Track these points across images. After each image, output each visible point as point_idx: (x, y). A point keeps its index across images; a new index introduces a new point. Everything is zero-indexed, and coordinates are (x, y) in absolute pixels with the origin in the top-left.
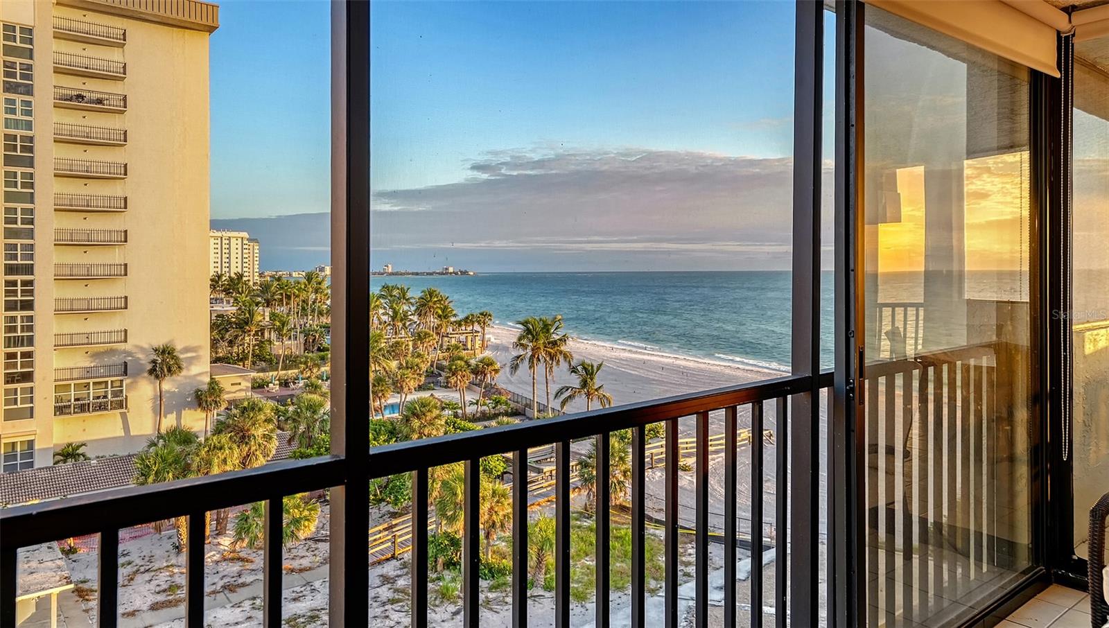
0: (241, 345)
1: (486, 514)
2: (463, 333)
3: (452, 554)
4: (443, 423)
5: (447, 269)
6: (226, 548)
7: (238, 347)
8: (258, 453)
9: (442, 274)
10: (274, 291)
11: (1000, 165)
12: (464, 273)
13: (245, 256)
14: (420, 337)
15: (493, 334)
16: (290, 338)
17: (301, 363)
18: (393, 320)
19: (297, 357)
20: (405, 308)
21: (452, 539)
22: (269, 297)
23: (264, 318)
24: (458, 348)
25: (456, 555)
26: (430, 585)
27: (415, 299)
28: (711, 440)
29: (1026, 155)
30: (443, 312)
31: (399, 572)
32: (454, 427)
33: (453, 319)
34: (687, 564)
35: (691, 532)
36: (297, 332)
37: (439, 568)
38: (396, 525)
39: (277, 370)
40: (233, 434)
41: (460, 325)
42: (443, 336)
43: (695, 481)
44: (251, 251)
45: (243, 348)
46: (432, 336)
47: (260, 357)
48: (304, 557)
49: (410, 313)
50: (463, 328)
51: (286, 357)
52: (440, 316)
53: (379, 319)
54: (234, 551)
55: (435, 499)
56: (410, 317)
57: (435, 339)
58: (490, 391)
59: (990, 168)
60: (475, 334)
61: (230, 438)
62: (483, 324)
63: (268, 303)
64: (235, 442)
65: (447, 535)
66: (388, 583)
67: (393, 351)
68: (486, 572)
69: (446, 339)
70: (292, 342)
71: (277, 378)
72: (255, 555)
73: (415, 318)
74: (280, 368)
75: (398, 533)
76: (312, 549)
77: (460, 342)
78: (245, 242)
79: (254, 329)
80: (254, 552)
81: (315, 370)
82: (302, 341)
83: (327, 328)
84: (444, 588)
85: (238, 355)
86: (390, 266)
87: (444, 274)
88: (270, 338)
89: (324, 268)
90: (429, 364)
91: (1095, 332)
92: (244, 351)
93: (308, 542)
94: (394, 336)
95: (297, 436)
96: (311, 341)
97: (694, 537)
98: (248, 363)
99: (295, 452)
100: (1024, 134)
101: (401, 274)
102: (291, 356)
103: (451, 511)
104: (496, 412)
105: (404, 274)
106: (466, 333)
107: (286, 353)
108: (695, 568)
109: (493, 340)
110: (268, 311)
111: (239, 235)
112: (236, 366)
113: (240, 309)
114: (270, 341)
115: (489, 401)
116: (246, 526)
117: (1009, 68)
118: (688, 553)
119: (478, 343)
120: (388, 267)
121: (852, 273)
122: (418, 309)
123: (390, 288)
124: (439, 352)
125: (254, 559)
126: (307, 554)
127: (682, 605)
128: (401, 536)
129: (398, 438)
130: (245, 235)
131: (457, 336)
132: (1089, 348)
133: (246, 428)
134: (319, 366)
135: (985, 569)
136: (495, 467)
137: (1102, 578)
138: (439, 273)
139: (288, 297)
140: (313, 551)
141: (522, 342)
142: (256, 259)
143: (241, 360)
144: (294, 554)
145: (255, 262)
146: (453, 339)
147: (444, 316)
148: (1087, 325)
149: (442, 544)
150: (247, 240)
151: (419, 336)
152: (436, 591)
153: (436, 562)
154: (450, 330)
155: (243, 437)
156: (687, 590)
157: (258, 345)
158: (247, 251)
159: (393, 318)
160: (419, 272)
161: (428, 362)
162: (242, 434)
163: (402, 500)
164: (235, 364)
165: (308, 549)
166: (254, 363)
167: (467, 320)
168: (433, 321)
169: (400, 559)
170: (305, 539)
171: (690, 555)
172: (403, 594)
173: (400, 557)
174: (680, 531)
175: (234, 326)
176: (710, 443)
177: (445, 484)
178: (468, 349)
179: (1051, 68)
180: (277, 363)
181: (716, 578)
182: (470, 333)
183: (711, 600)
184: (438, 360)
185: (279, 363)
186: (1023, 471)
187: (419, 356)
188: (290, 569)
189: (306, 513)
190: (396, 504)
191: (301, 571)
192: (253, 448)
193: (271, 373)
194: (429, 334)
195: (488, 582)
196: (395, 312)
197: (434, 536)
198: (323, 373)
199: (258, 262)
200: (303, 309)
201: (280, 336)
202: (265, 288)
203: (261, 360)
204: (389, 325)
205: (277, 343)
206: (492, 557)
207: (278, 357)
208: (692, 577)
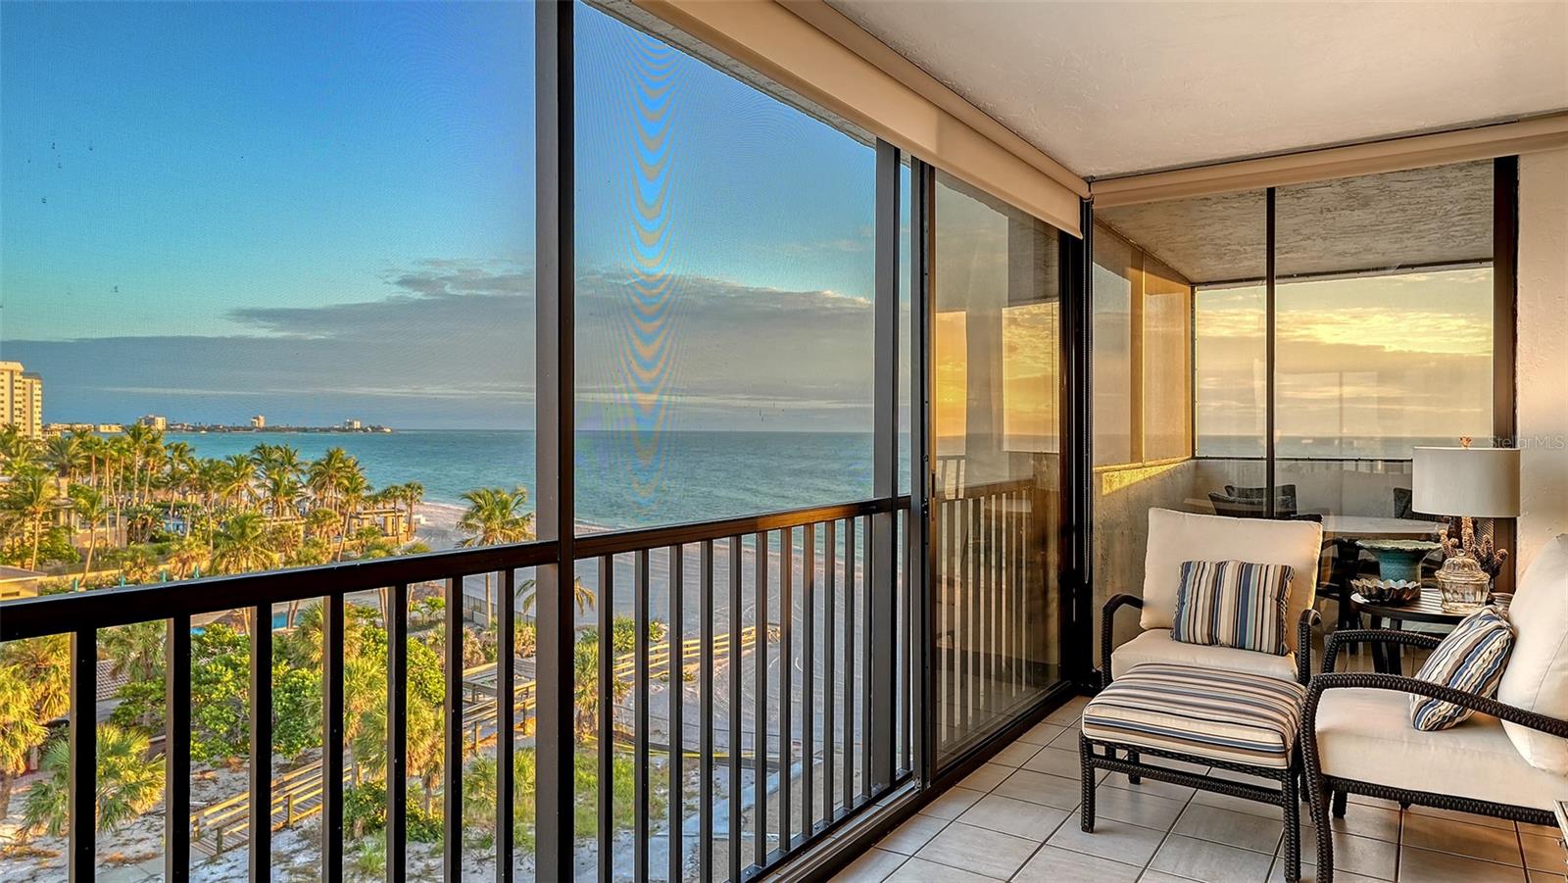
0: (17, 535)
1: (426, 753)
2: (381, 513)
3: (376, 813)
4: (358, 635)
5: (350, 424)
6: (8, 840)
7: (13, 538)
8: (61, 692)
9: (344, 430)
10: (74, 452)
11: (1027, 316)
12: (378, 429)
13: (16, 399)
14: (316, 519)
15: (424, 514)
16: (103, 523)
17: (125, 559)
18: (274, 494)
19: (117, 551)
20: (293, 478)
21: (376, 793)
22: (65, 461)
23: (59, 494)
24: (374, 533)
25: (382, 814)
26: (345, 859)
27: (306, 464)
28: (716, 641)
29: (1056, 305)
30: (351, 483)
31: (296, 846)
32: (374, 640)
33: (365, 493)
34: (692, 795)
35: (693, 755)
36: (115, 514)
37: (357, 832)
38: (289, 782)
39: (82, 570)
40: (18, 666)
41: (376, 501)
42: (351, 517)
43: (698, 692)
44: (28, 392)
45: (22, 540)
46: (335, 517)
47: (53, 553)
48: (142, 840)
49: (299, 485)
50: (380, 505)
51: (98, 552)
52: (347, 490)
53: (250, 494)
54: (23, 843)
55: (350, 739)
56: (300, 490)
57: (340, 521)
58: (422, 591)
59: (1016, 319)
60: (398, 514)
61: (14, 673)
62: (410, 501)
63: (64, 471)
64: (22, 678)
65: (368, 787)
66: (281, 862)
67: (276, 539)
68: (426, 831)
69: (355, 521)
70: (107, 529)
71: (82, 584)
72: (58, 845)
73: (309, 492)
74: (87, 568)
75: (294, 793)
76: (156, 828)
77: (376, 525)
78: (17, 377)
79: (41, 509)
80: (58, 841)
81: (149, 570)
82: (125, 528)
83: (164, 507)
84: (366, 860)
85: (13, 550)
86: (261, 418)
87: (346, 431)
88: (69, 523)
89: (153, 419)
90: (330, 556)
91: (1111, 474)
92: (22, 544)
93: (148, 818)
94: (275, 518)
95: (127, 666)
96: (139, 526)
97: (699, 761)
98: (31, 562)
99: (124, 689)
100: (1055, 286)
101: (281, 430)
102: (106, 550)
103: (375, 753)
104: (432, 619)
105: (284, 430)
106: (386, 512)
107: (97, 545)
108: (699, 799)
109: (423, 521)
110: (64, 482)
111: (6, 367)
112: (9, 567)
113: (16, 480)
114: (68, 528)
115: (421, 605)
116: (45, 802)
117: (1043, 228)
118: (693, 779)
119: (403, 526)
120: (258, 419)
121: (926, 405)
122: (312, 479)
123: (267, 450)
124: (345, 539)
125: (57, 852)
126: (148, 835)
127: (687, 843)
128: (297, 796)
129: (290, 659)
130: (18, 367)
131: (370, 516)
132: (1106, 490)
133: (40, 657)
134: (155, 564)
135: (1024, 689)
136: (436, 692)
137: (1111, 661)
138: (338, 430)
139: (100, 462)
140: (157, 830)
141: (469, 522)
142: (35, 404)
143: (19, 557)
144: (126, 838)
145: (35, 409)
146: (366, 522)
147: (352, 489)
148: (1105, 468)
149: (361, 800)
150: (21, 374)
151: (315, 516)
152: (353, 865)
153: (352, 825)
154: (359, 508)
155: (37, 670)
156: (692, 824)
157: (48, 534)
158: (21, 392)
159: (275, 491)
160: (308, 427)
161: (329, 553)
162: (34, 666)
163: (299, 746)
164: (8, 563)
165: (148, 829)
166: (41, 562)
167: (387, 495)
168: (333, 495)
169: (297, 828)
170: (144, 815)
171: (694, 783)
172: (304, 875)
173: (296, 825)
174: (684, 755)
175: (5, 506)
176: (715, 645)
177: (365, 717)
178: (387, 535)
179: (1074, 229)
180: (83, 560)
181: (721, 808)
182: (390, 512)
183: (715, 834)
184: (344, 551)
185: (86, 561)
186: (1054, 596)
187: (316, 544)
188: (120, 859)
189: (147, 775)
190: (290, 752)
191: (139, 860)
192: (54, 686)
193: (71, 577)
194: (330, 514)
195: (429, 845)
196: (277, 484)
197: (349, 791)
198: (161, 573)
199: (40, 409)
200: (125, 479)
201: (87, 521)
202: (58, 447)
203: (53, 557)
204: (267, 502)
205: (81, 531)
206: (433, 813)
207: (83, 552)
208: (696, 810)
